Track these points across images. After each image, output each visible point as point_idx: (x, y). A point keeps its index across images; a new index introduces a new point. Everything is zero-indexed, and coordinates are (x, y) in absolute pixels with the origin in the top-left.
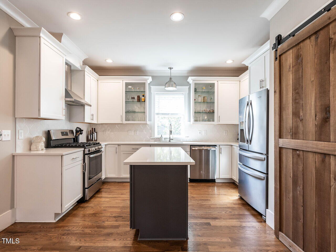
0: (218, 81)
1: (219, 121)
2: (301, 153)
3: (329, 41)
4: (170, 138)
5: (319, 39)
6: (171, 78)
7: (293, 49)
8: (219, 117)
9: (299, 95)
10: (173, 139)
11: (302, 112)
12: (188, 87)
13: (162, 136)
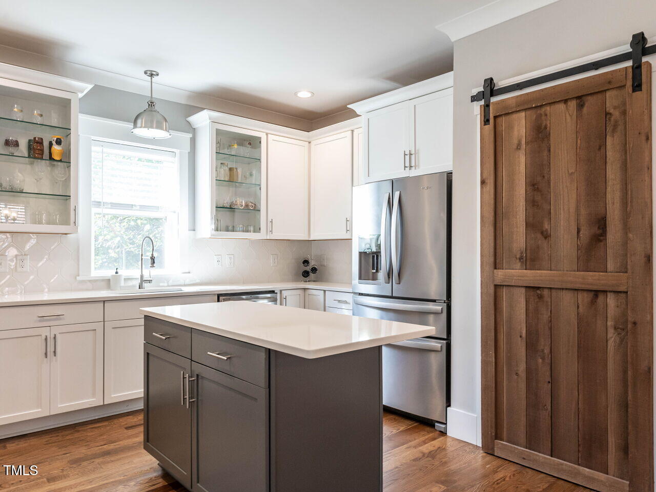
0: (267, 134)
1: (271, 231)
2: (546, 292)
3: (605, 118)
4: (142, 276)
5: (585, 109)
6: (151, 104)
7: (526, 113)
8: (272, 222)
9: (542, 195)
10: (150, 281)
11: (549, 224)
12: (190, 135)
13: (117, 273)
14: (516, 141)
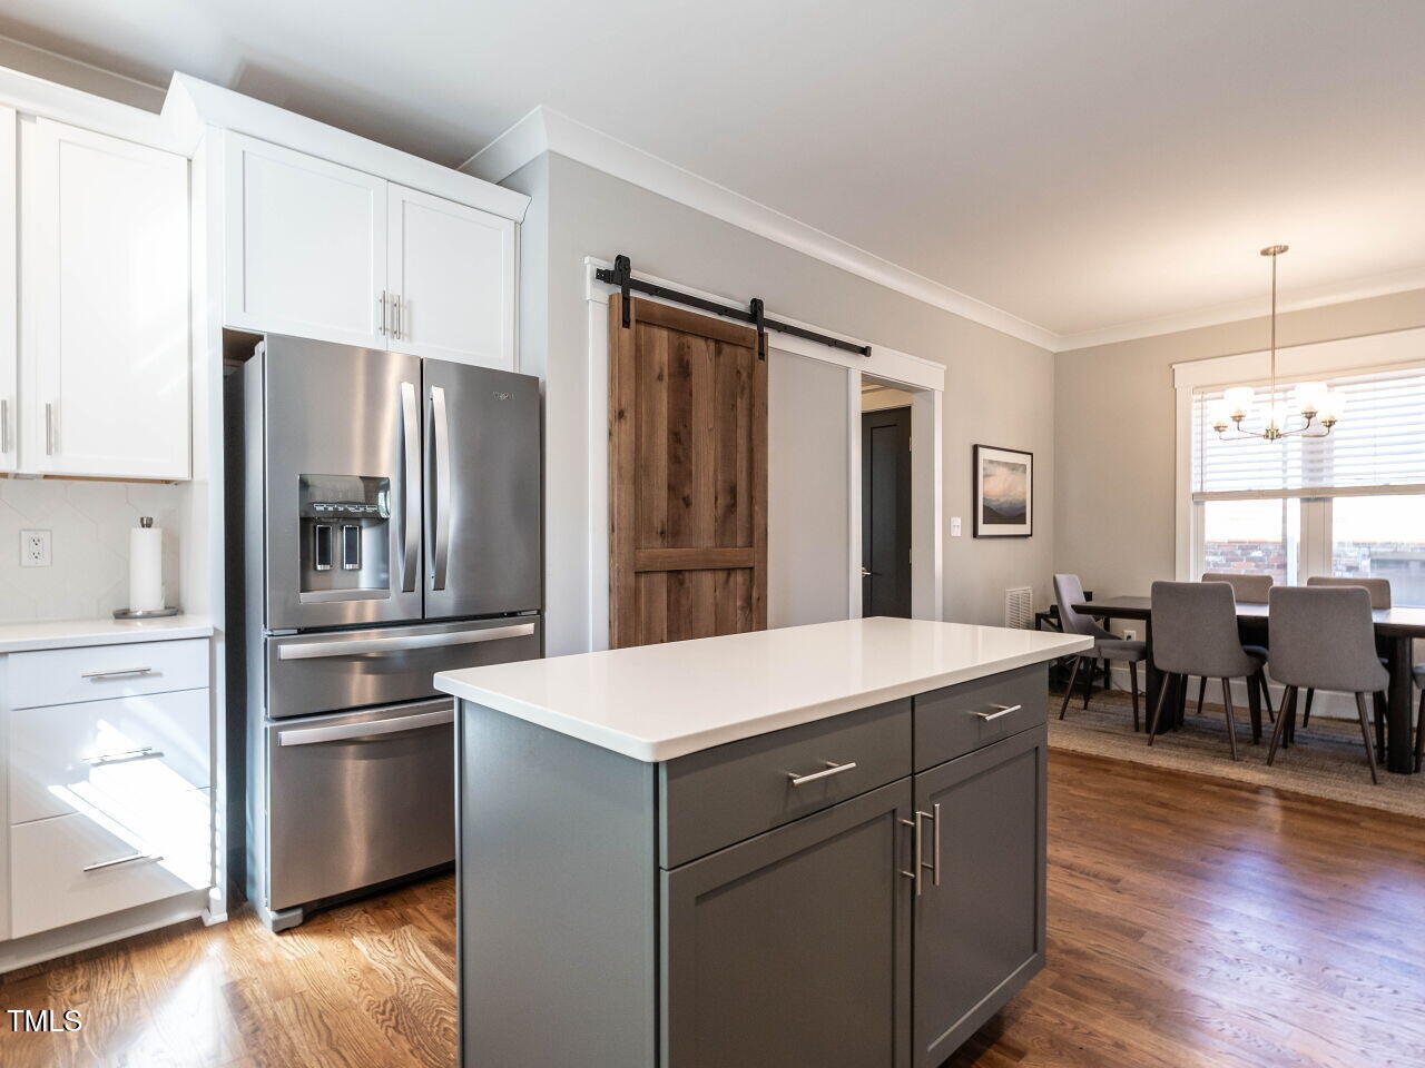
2: (687, 576)
3: (736, 375)
5: (722, 358)
7: (669, 334)
9: (683, 449)
11: (690, 488)
14: (657, 370)
